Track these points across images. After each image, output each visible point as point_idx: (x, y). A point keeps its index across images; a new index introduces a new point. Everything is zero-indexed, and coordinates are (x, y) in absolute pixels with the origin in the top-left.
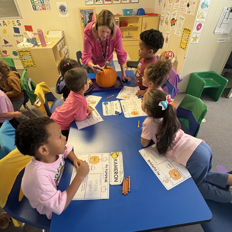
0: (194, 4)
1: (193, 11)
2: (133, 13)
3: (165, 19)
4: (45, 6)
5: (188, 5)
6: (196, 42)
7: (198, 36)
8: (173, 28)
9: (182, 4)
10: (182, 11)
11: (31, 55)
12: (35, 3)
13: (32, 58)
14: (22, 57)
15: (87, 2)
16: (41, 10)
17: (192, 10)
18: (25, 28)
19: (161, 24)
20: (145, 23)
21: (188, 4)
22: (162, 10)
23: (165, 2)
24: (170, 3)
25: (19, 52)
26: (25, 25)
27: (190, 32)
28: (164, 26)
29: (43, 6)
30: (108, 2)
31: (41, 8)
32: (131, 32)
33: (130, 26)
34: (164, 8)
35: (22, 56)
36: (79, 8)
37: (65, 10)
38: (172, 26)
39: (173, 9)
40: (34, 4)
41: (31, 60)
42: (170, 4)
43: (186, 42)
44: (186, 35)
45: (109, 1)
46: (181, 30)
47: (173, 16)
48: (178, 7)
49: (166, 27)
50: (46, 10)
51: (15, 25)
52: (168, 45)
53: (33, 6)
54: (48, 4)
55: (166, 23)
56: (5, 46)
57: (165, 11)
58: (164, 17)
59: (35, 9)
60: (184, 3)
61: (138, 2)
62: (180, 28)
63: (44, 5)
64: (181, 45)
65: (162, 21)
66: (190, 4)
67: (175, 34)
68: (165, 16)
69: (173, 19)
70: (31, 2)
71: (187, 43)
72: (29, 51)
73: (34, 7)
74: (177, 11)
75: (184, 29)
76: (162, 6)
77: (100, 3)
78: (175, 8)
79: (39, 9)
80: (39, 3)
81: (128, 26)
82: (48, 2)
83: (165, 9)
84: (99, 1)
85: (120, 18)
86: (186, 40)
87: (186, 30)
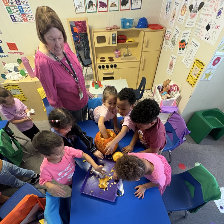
0: (217, 28)
1: (213, 39)
2: (133, 23)
3: (172, 37)
4: (26, 15)
5: (208, 28)
6: (207, 79)
7: (211, 73)
8: (181, 53)
9: (199, 23)
10: (197, 33)
11: (20, 90)
12: (12, 11)
13: (22, 92)
15: (77, 8)
16: (21, 21)
17: (213, 36)
18: (8, 46)
19: (166, 41)
20: (147, 40)
21: (208, 25)
22: (170, 22)
23: (174, 11)
24: (182, 15)
25: (6, 87)
26: (7, 42)
27: (203, 67)
28: (169, 46)
29: (23, 15)
30: (103, 8)
31: (20, 18)
32: (130, 49)
33: (129, 42)
34: (172, 20)
35: (11, 90)
36: (68, 19)
38: (180, 49)
39: (185, 26)
40: (12, 13)
41: (22, 95)
42: (182, 17)
43: (195, 77)
44: (198, 69)
45: (105, 7)
46: (192, 59)
47: (183, 35)
48: (192, 25)
49: (173, 49)
50: (27, 21)
52: (172, 72)
53: (11, 16)
54: (29, 12)
55: (172, 43)
57: (173, 25)
58: (170, 33)
59: (14, 20)
60: (203, 22)
61: (140, 9)
62: (191, 57)
64: (189, 78)
65: (168, 38)
66: (211, 26)
67: (182, 61)
68: (172, 33)
69: (183, 41)
70: (7, 9)
71: (196, 80)
72: (17, 85)
73: (12, 16)
74: (189, 31)
75: (196, 60)
76: (170, 16)
77: (93, 11)
78: (188, 26)
79: (19, 20)
80: (17, 11)
81: (127, 41)
82: (29, 9)
83: (174, 22)
84: (92, 8)
85: (117, 32)
86: (196, 75)
87: (198, 62)
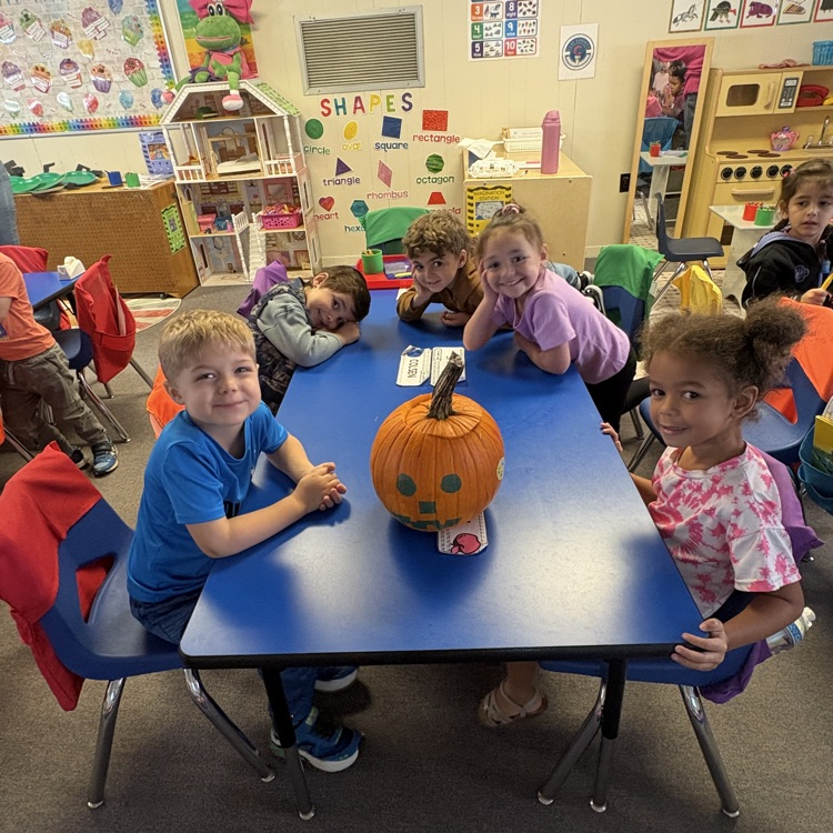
4: (519, 41)
12: (485, 32)
14: (473, 208)
15: (676, 21)
16: (497, 55)
18: (424, 118)
25: (471, 191)
26: (426, 109)
29: (510, 41)
30: (759, 17)
31: (499, 49)
35: (478, 204)
36: (651, 44)
37: (588, 51)
40: (482, 38)
45: (764, 16)
50: (515, 54)
51: (394, 110)
53: (474, 44)
54: (531, 33)
56: (335, 183)
59: (478, 52)
63: (515, 41)
70: (473, 29)
72: (507, 186)
73: (477, 46)
79: (493, 54)
80: (498, 32)
81: (826, 102)
82: (532, 27)
84: (723, 18)
85: (804, 73)
